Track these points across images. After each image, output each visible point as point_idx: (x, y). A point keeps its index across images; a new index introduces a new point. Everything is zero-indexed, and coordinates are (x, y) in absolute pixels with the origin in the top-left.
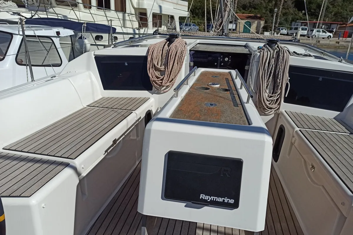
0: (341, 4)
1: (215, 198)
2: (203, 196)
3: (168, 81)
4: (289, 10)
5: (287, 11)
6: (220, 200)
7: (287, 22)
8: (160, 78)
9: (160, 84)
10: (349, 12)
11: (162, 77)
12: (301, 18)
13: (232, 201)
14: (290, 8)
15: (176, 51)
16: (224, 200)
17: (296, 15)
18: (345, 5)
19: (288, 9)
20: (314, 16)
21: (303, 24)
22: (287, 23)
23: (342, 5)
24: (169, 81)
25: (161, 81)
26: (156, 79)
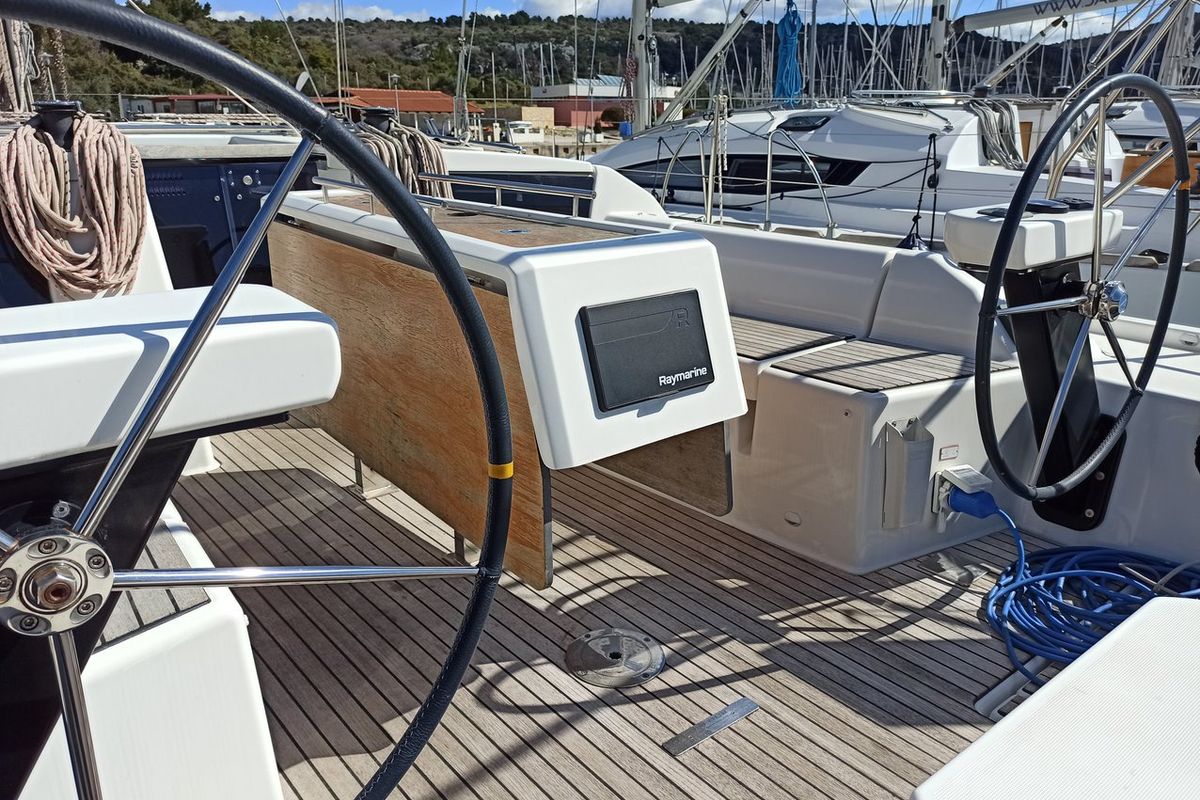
0: (248, 43)
1: (680, 375)
2: (664, 380)
3: (117, 267)
4: (87, 58)
5: (82, 60)
6: (688, 375)
7: (101, 101)
8: (83, 260)
9: (93, 280)
10: (280, 66)
11: (91, 258)
12: (142, 84)
13: (703, 371)
14: (90, 49)
15: (111, 159)
16: (693, 374)
17: (122, 75)
18: (262, 45)
19: (82, 53)
20: (181, 78)
21: (160, 105)
22: (100, 104)
23: (254, 44)
24: (122, 267)
25: (91, 272)
26: (72, 268)
